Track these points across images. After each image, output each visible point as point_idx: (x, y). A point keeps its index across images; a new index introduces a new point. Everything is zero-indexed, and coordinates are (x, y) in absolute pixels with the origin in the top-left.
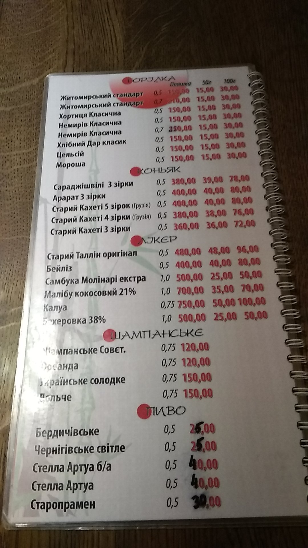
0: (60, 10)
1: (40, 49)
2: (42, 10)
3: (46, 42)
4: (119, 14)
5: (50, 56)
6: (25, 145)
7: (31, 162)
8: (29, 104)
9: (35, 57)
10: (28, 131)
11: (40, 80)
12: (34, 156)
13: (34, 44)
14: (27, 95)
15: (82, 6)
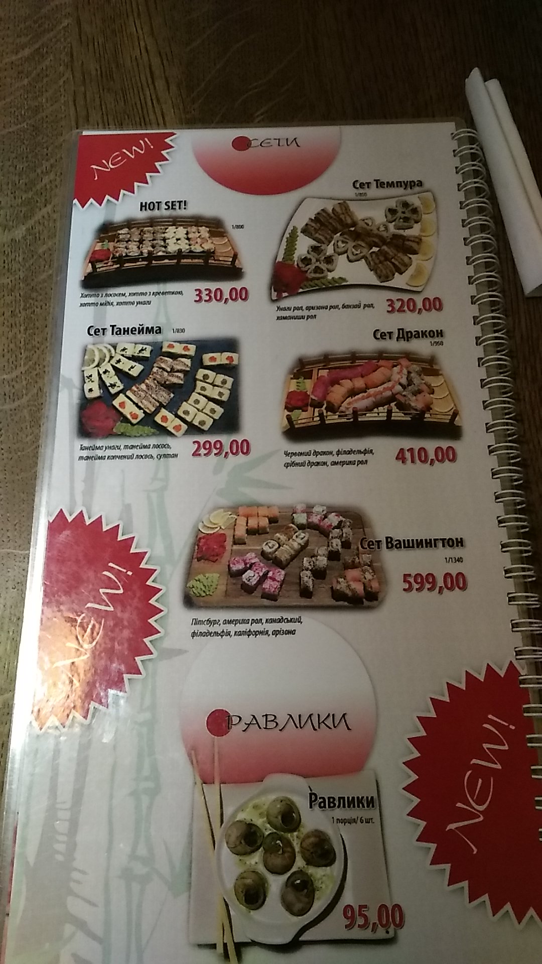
0: (61, 82)
1: (26, 165)
2: (26, 82)
3: (37, 151)
4: (173, 88)
5: (46, 180)
6: (6, 364)
7: (18, 399)
8: (9, 280)
9: (17, 183)
10: (10, 335)
11: (28, 230)
12: (23, 386)
13: (14, 155)
14: (4, 263)
15: (101, 71)
